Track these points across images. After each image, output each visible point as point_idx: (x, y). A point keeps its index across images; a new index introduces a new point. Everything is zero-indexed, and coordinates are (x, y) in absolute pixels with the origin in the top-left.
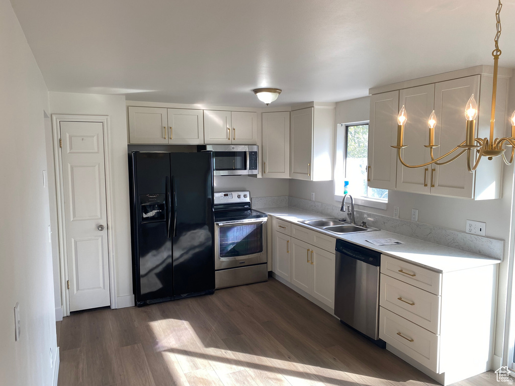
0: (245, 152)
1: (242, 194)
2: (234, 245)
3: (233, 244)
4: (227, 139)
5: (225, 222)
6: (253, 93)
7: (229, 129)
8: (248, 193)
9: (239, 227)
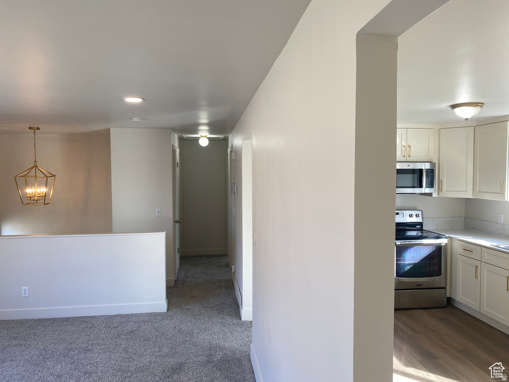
0: (421, 171)
1: (414, 213)
2: (411, 266)
3: (409, 264)
4: (402, 157)
5: (402, 241)
6: (450, 108)
7: (404, 146)
8: (420, 213)
9: (416, 247)
